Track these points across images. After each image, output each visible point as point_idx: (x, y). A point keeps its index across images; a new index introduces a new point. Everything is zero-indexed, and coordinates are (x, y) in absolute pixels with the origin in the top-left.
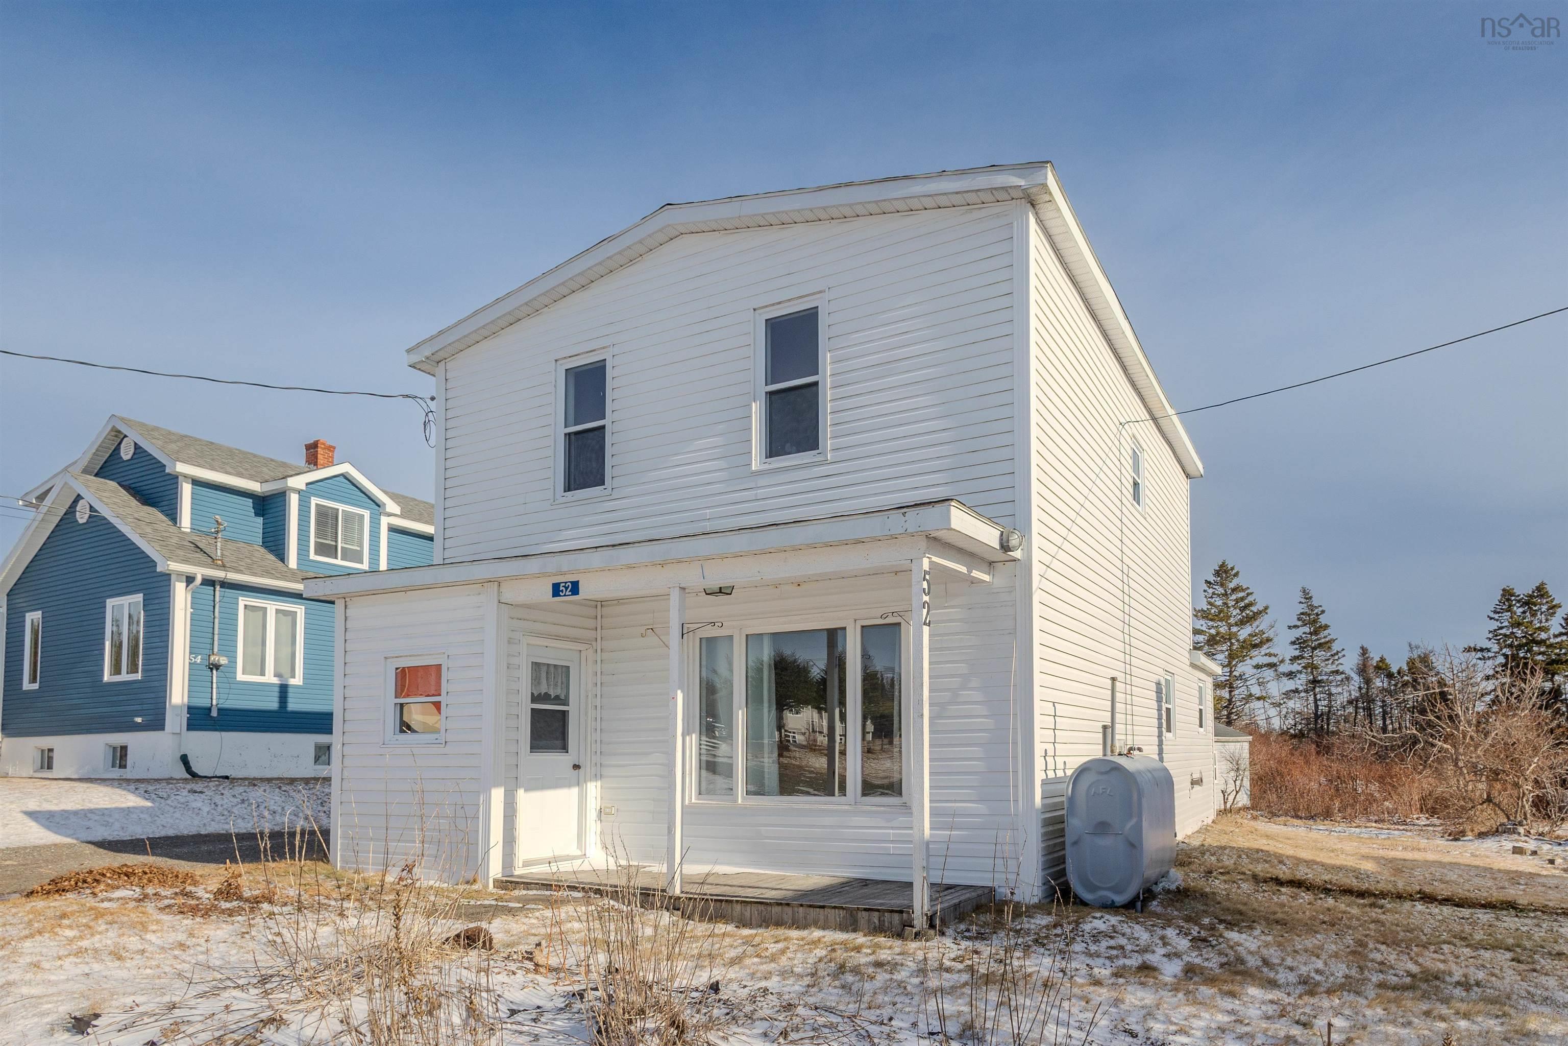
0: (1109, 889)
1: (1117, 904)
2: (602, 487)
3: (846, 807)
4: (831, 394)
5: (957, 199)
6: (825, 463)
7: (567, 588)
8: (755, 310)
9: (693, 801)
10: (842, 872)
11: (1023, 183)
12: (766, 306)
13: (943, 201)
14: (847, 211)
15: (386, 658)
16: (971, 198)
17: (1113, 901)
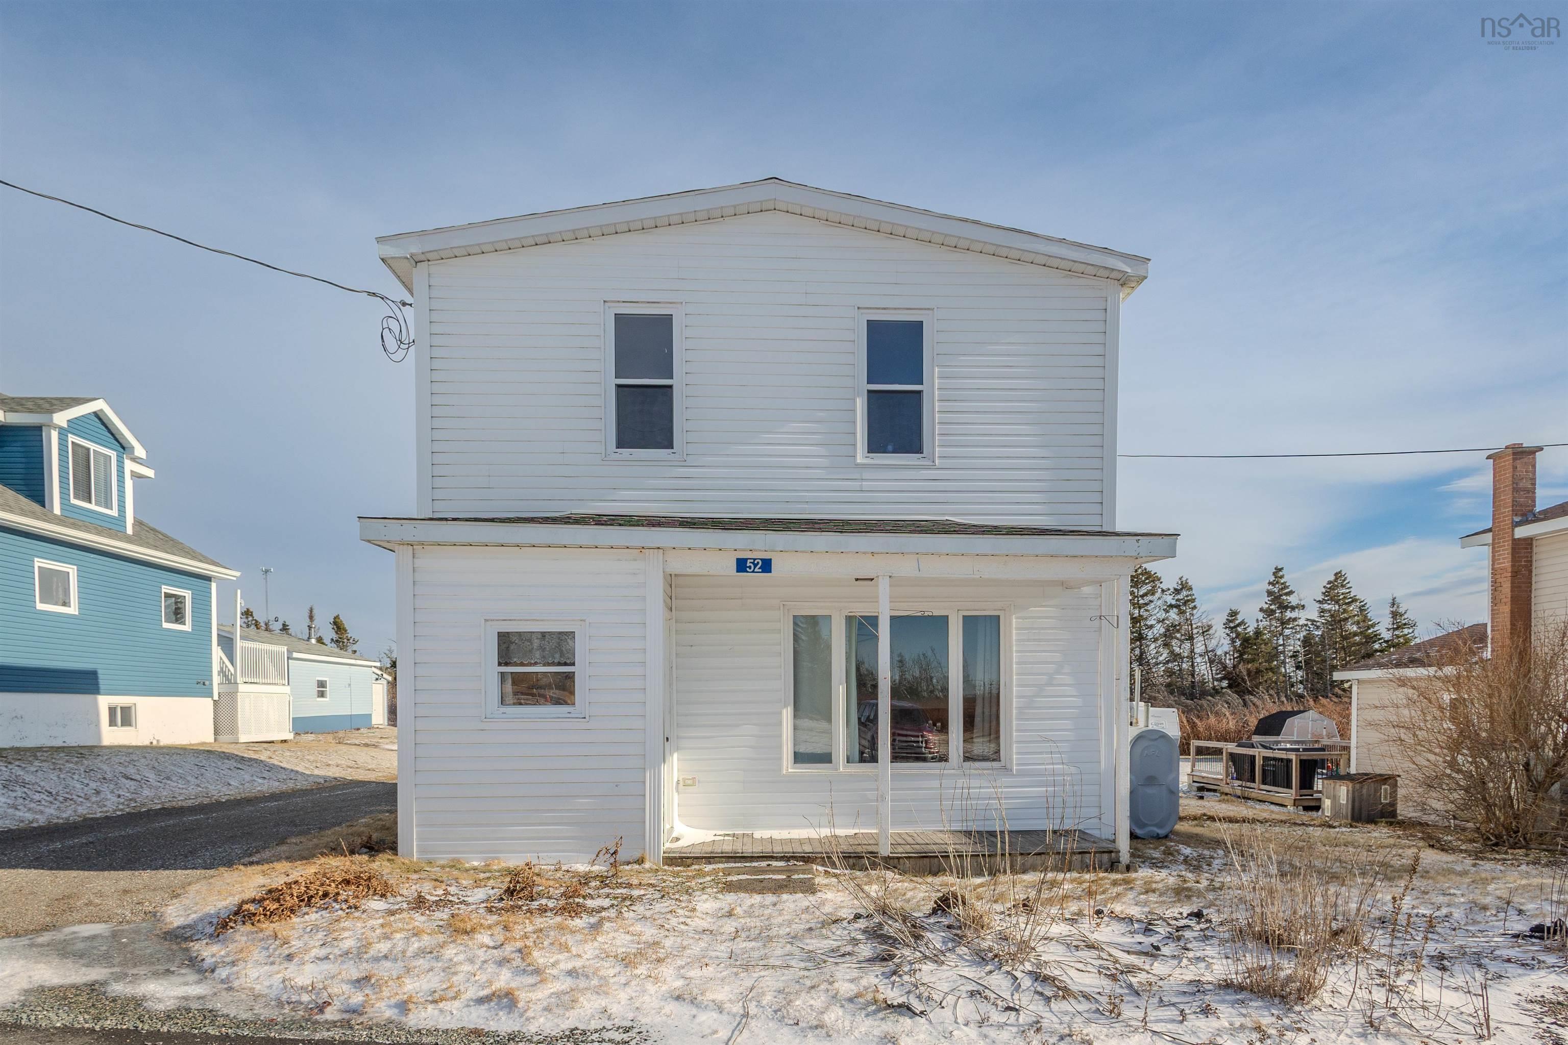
0: (1156, 825)
1: (1161, 836)
2: (670, 451)
3: (953, 771)
4: (939, 406)
5: (1063, 264)
6: (933, 467)
7: (755, 565)
8: (858, 308)
9: (790, 770)
10: (936, 827)
11: (1129, 271)
12: (871, 308)
13: (1051, 262)
14: (961, 244)
15: (486, 620)
16: (1077, 267)
17: (1158, 834)
